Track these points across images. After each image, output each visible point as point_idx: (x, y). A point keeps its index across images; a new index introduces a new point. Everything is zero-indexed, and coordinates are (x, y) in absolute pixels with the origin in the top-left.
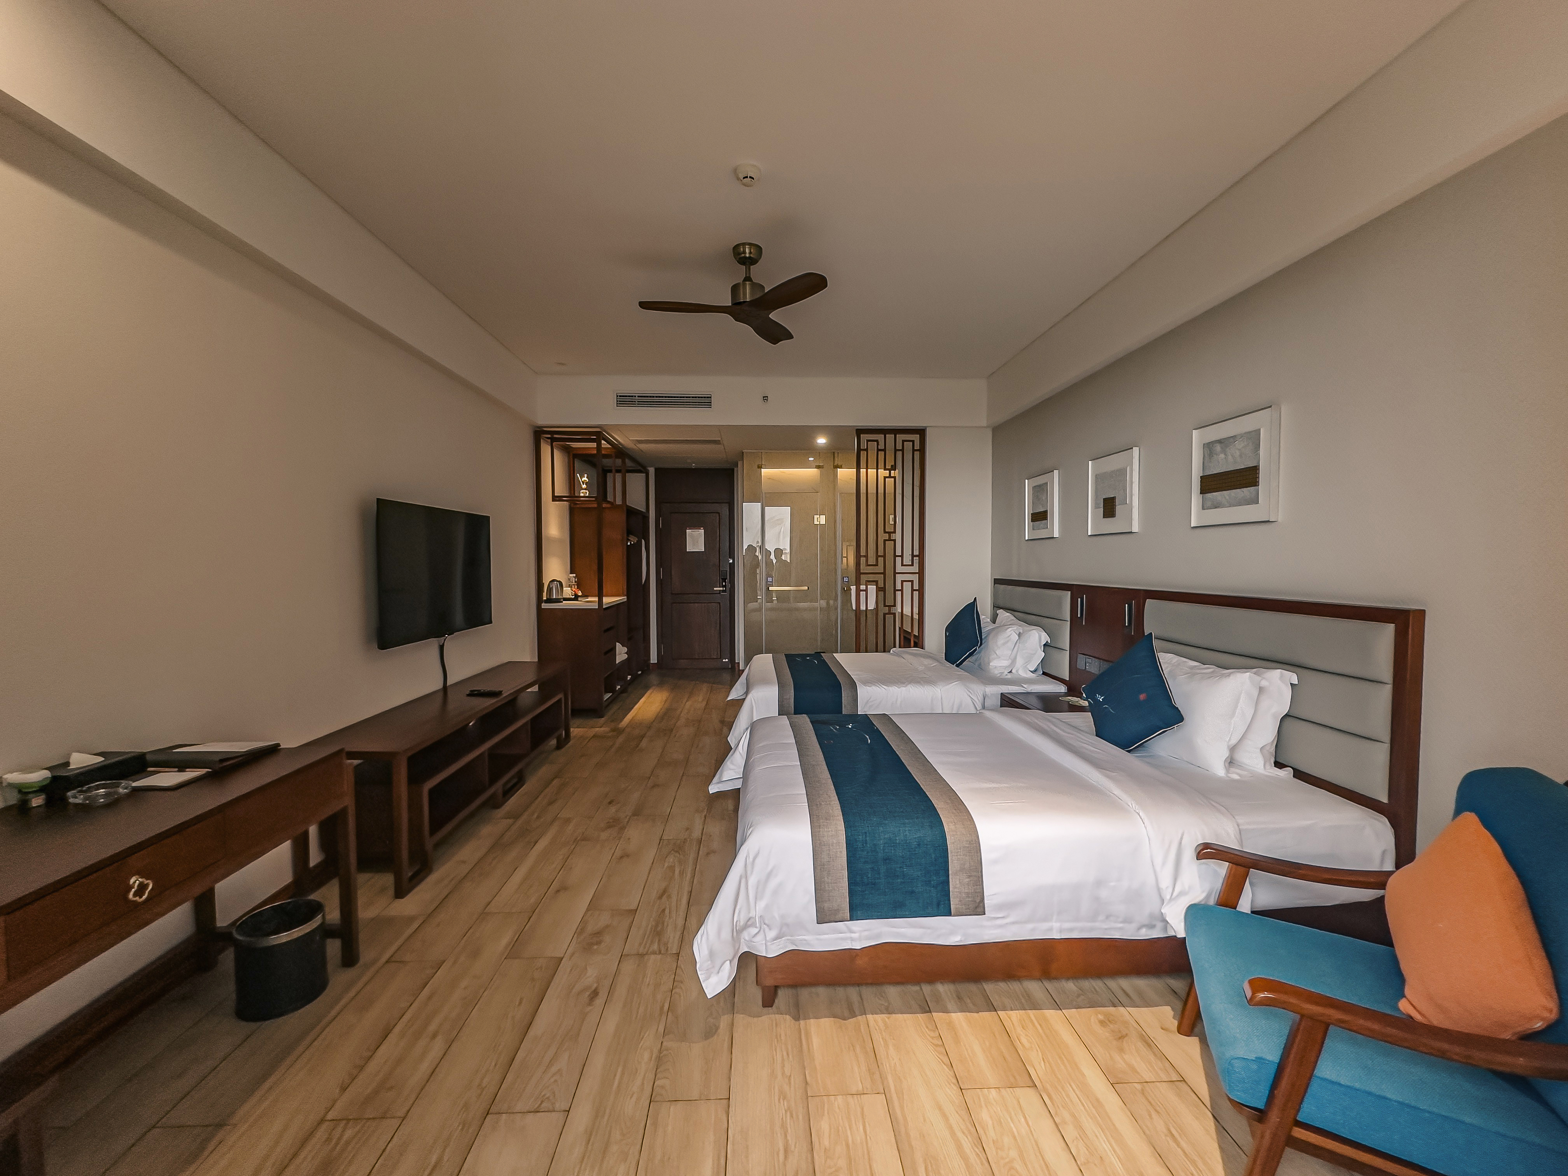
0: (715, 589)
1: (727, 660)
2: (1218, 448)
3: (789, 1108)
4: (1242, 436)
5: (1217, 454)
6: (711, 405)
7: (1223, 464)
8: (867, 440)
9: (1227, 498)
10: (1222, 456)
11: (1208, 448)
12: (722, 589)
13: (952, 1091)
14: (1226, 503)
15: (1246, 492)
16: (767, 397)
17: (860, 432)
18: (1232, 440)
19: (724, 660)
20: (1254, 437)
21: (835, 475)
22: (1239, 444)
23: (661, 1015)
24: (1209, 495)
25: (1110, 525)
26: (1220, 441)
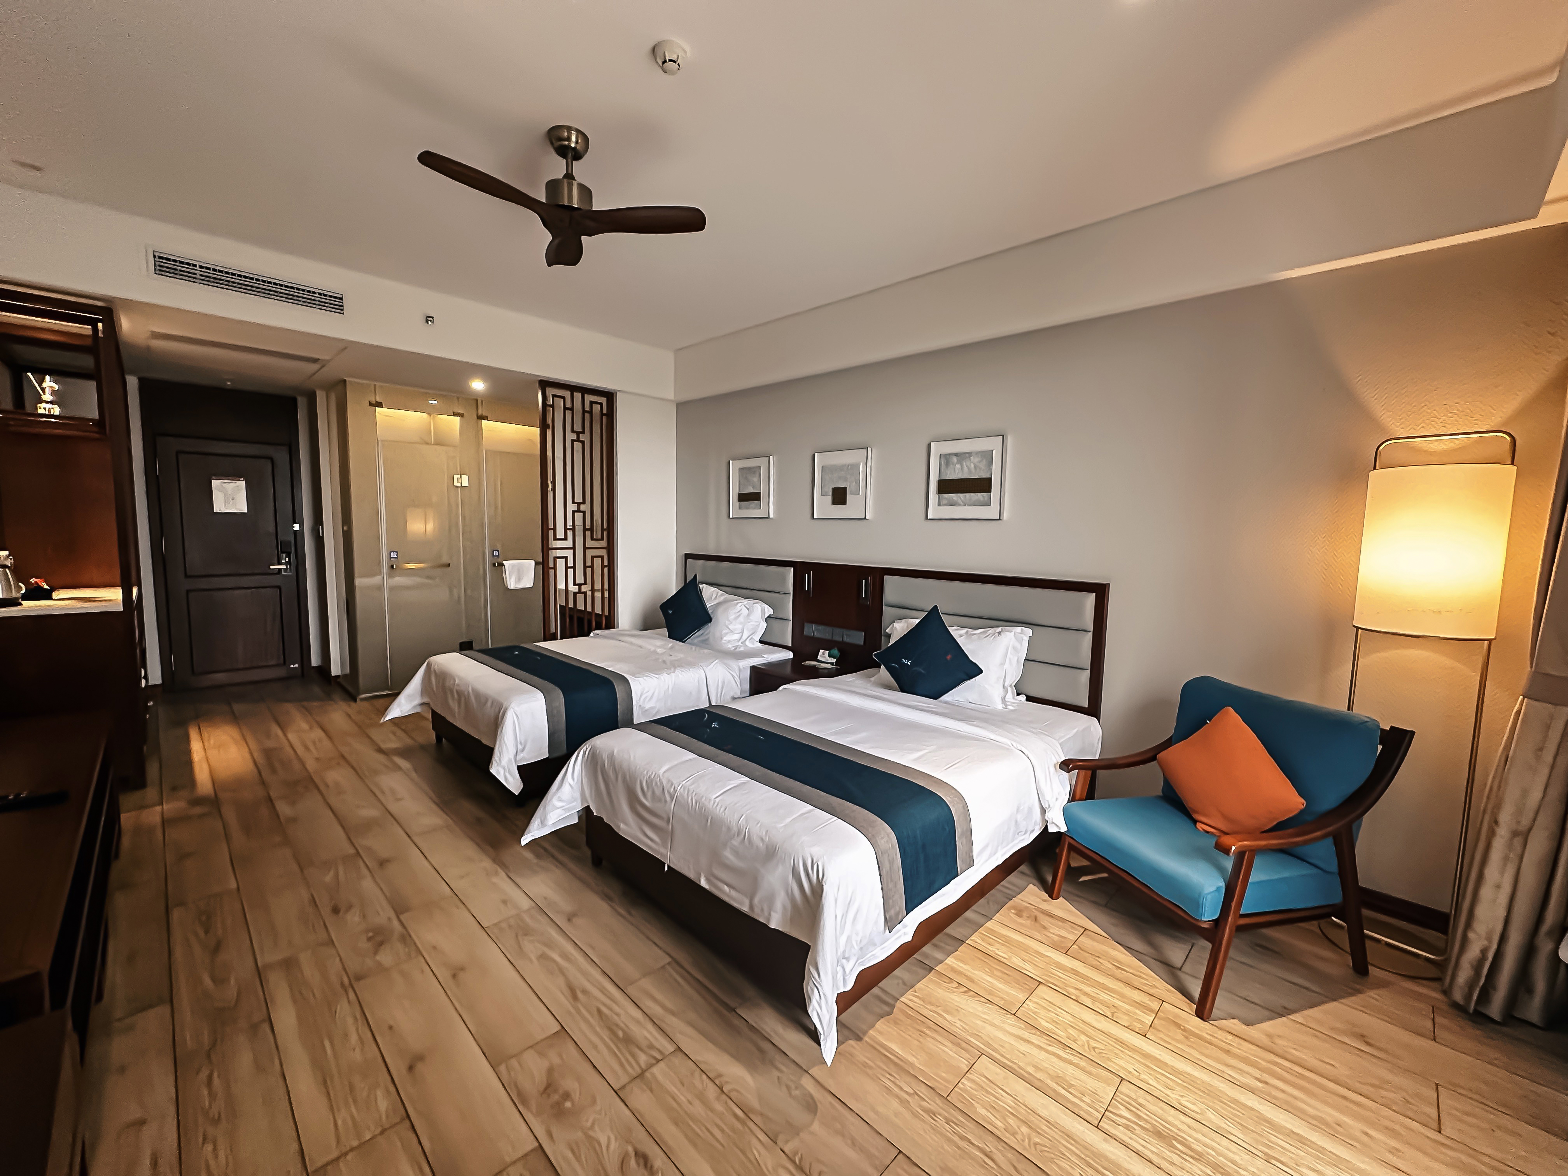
0: (272, 567)
1: (296, 665)
2: (955, 459)
3: (946, 1118)
4: (977, 453)
5: (953, 464)
6: (342, 310)
7: (956, 473)
8: (552, 395)
9: (962, 499)
10: (958, 466)
11: (946, 459)
12: (284, 567)
13: (1011, 1020)
14: (962, 503)
15: (979, 496)
16: (433, 318)
17: (545, 384)
18: (967, 455)
19: (292, 666)
20: (988, 456)
21: (479, 429)
22: (975, 459)
23: (743, 1123)
24: (946, 496)
25: (839, 511)
26: (956, 455)
